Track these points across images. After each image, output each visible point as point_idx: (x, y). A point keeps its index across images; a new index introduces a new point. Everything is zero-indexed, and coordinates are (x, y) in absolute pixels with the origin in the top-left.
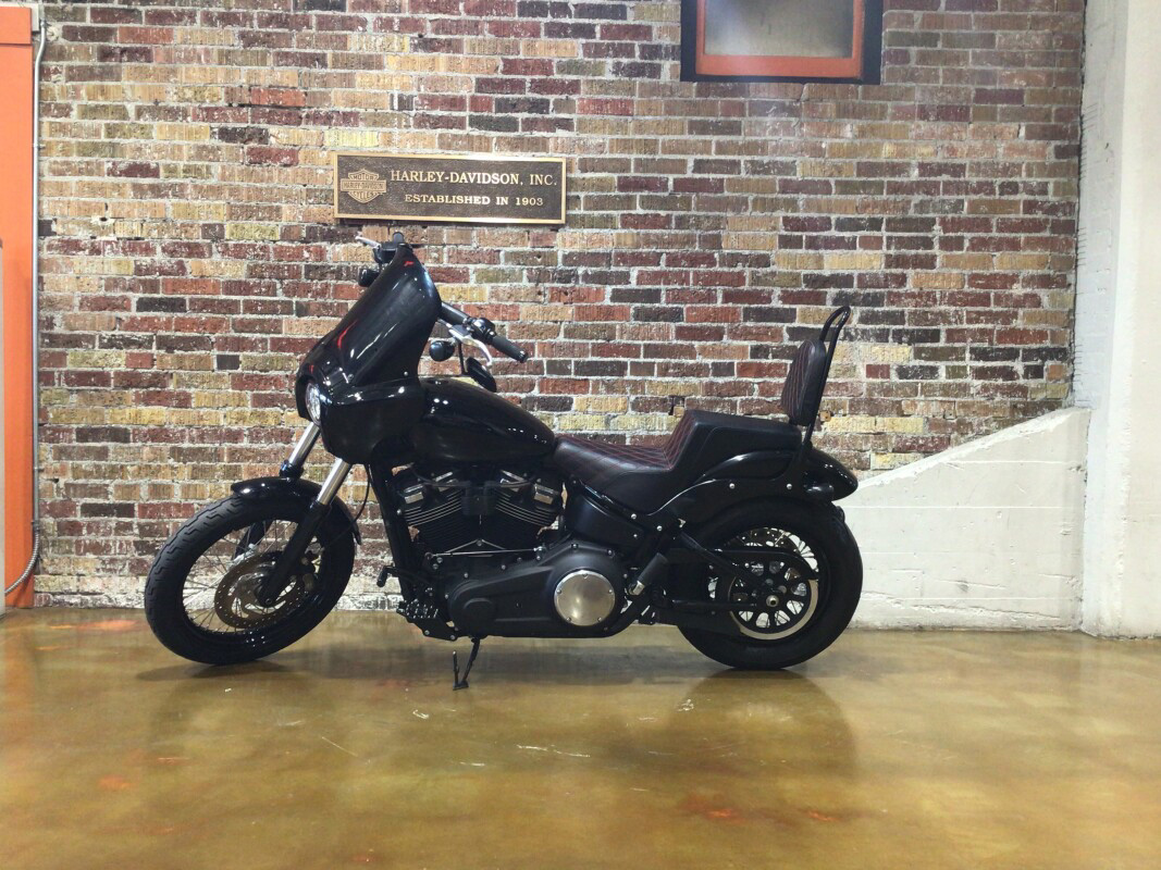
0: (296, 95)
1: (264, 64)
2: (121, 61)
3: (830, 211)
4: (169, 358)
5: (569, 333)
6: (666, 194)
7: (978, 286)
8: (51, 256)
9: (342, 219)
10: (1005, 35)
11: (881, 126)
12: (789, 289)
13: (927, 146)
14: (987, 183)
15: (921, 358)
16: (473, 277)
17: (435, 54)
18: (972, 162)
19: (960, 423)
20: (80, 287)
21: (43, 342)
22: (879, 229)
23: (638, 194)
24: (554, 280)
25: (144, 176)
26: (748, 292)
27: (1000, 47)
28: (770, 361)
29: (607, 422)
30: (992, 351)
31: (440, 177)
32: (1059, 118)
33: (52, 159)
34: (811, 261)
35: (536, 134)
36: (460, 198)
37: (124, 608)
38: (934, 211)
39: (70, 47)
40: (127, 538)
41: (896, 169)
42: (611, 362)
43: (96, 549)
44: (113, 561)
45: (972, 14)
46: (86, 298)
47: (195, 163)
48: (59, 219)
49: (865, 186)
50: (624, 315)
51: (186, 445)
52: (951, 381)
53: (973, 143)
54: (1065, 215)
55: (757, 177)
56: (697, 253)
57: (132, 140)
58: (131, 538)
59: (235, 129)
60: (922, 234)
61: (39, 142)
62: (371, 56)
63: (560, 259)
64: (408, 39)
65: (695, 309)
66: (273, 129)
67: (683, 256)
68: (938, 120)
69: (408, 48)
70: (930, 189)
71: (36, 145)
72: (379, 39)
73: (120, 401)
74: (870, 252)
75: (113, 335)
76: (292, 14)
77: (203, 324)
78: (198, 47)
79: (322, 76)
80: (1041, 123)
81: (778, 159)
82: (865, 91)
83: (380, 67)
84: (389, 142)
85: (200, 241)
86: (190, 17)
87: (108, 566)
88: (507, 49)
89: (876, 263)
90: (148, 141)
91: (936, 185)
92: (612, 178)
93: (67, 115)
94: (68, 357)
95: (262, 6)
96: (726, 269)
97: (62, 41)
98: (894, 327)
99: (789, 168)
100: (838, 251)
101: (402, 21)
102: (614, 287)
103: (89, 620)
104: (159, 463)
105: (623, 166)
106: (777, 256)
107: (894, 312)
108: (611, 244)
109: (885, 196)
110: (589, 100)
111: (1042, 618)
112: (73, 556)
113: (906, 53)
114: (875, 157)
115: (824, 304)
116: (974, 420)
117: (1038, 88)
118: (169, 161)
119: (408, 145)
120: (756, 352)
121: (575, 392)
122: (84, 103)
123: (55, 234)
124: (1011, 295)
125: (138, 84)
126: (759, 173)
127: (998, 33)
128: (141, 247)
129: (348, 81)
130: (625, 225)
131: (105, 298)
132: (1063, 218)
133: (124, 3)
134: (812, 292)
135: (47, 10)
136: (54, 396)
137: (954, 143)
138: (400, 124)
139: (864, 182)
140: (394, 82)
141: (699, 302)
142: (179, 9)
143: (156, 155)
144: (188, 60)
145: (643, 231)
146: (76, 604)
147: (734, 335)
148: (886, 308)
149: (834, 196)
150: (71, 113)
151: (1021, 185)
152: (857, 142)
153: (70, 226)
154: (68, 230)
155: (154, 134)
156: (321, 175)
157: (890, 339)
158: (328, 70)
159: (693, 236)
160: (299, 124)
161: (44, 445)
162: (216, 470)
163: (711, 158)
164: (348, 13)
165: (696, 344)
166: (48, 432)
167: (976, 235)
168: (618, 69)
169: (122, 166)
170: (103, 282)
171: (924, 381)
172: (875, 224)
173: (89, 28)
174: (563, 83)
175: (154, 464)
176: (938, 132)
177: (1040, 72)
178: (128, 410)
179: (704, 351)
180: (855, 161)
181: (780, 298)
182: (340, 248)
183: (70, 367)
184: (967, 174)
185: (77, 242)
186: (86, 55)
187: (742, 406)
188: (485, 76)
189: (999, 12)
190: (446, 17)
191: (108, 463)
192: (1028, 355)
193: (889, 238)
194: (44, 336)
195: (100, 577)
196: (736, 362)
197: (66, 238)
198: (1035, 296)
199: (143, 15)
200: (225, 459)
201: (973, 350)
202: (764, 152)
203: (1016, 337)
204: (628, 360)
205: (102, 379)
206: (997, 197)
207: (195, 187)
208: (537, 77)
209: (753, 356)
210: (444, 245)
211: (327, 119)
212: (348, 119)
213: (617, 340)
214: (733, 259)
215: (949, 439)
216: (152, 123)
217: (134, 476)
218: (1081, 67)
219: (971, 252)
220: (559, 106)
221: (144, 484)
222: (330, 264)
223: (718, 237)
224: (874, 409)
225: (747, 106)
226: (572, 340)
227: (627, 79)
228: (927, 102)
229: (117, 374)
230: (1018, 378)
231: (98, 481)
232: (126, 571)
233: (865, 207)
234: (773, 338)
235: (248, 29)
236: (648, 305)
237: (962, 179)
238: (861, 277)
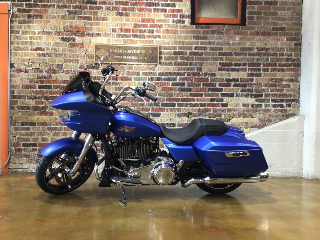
0: (83, 28)
1: (74, 19)
2: (34, 18)
3: (232, 61)
4: (47, 102)
5: (160, 95)
6: (187, 56)
7: (273, 82)
8: (14, 73)
9: (96, 63)
10: (280, 12)
11: (246, 37)
12: (221, 83)
13: (259, 43)
14: (275, 53)
15: (257, 102)
16: (133, 79)
17: (122, 17)
18: (271, 47)
19: (268, 119)
20: (22, 82)
21: (11, 98)
22: (246, 66)
23: (179, 56)
24: (155, 80)
25: (40, 51)
26: (209, 83)
27: (279, 16)
28: (216, 102)
29: (171, 120)
30: (277, 100)
31: (124, 51)
32: (295, 35)
33: (14, 46)
34: (227, 75)
35: (150, 39)
36: (129, 57)
37: (34, 173)
38: (261, 61)
39: (19, 14)
40: (35, 153)
41: (250, 49)
42: (171, 103)
43: (26, 156)
44: (31, 159)
45: (271, 6)
46: (24, 85)
47: (55, 47)
48: (16, 63)
49: (242, 54)
50: (175, 90)
51: (52, 127)
52: (266, 108)
53: (272, 42)
54: (297, 62)
55: (212, 51)
56: (195, 72)
57: (37, 41)
58: (36, 153)
59: (66, 38)
60: (258, 67)
61: (10, 41)
62: (104, 17)
63: (157, 74)
64: (115, 12)
65: (195, 88)
66: (77, 38)
67: (191, 73)
68: (262, 35)
69: (114, 15)
70: (260, 55)
71: (9, 42)
72: (107, 12)
73: (33, 114)
74: (243, 72)
75: (31, 96)
76: (82, 5)
77: (57, 92)
78: (55, 15)
79: (91, 23)
80: (290, 37)
81: (218, 46)
82: (242, 27)
83: (107, 20)
84: (109, 42)
85: (56, 69)
86: (53, 6)
87: (30, 161)
88: (142, 16)
89: (245, 75)
90: (41, 41)
91: (262, 53)
92: (172, 52)
93: (18, 34)
94: (18, 102)
95: (73, 3)
96: (203, 77)
97: (17, 13)
98: (250, 93)
99: (221, 49)
100: (234, 72)
101: (113, 7)
102: (172, 82)
103: (24, 177)
104: (44, 132)
105: (175, 48)
106: (218, 73)
107: (250, 89)
108: (171, 70)
109: (247, 57)
110: (165, 30)
111: (292, 174)
112: (20, 158)
113: (253, 16)
114: (244, 46)
115: (231, 87)
116: (272, 119)
117: (289, 27)
118: (47, 47)
119: (115, 42)
120: (212, 100)
121: (161, 111)
122: (23, 30)
123: (15, 67)
124: (282, 84)
125: (38, 25)
126: (212, 50)
127: (278, 12)
128: (39, 71)
129: (98, 24)
130: (175, 65)
131: (29, 85)
132: (296, 63)
133: (35, 2)
134: (227, 83)
135: (13, 4)
136: (14, 113)
137: (266, 42)
138: (112, 36)
139: (242, 53)
140: (111, 25)
141: (196, 86)
142: (50, 4)
143: (44, 45)
144: (53, 18)
145: (180, 66)
146: (20, 172)
147: (205, 96)
148: (248, 88)
149: (233, 57)
150: (20, 33)
151: (285, 54)
152: (240, 42)
153: (19, 65)
154: (19, 66)
155: (43, 39)
156: (90, 51)
157: (249, 97)
158: (92, 21)
159: (194, 68)
160: (84, 36)
161: (12, 127)
162: (60, 134)
163: (199, 46)
164: (98, 5)
165: (195, 98)
166: (13, 123)
167: (272, 67)
168: (173, 21)
169: (34, 48)
170: (28, 80)
171: (258, 108)
172: (245, 65)
173: (25, 9)
174: (158, 25)
175: (43, 132)
176: (262, 39)
177: (290, 22)
178: (35, 117)
179: (197, 100)
180: (239, 47)
181: (219, 85)
182: (95, 71)
183: (19, 105)
184: (270, 51)
185: (21, 69)
186: (24, 17)
187: (208, 115)
188: (136, 23)
189: (279, 6)
190: (125, 6)
191: (30, 132)
192: (287, 101)
193: (249, 68)
194: (11, 96)
195: (27, 164)
196: (206, 103)
197: (18, 68)
198: (289, 84)
199: (40, 5)
200: (63, 130)
201: (272, 100)
202: (214, 44)
203: (284, 96)
204: (176, 102)
205: (28, 108)
206: (278, 57)
207: (55, 54)
208: (151, 24)
209: (211, 101)
210: (125, 70)
211: (92, 35)
212: (98, 35)
213: (173, 97)
214: (206, 74)
215: (265, 124)
216: (42, 36)
217: (37, 135)
218: (301, 21)
219: (271, 72)
220: (157, 31)
221: (40, 137)
222: (93, 75)
223: (201, 68)
224: (245, 116)
225: (209, 31)
226: (161, 97)
227: (176, 24)
228: (259, 31)
229: (32, 106)
230: (284, 107)
231: (27, 137)
232: (35, 162)
233: (242, 60)
234: (216, 96)
235: (69, 9)
236: (182, 87)
237: (269, 52)
238: (241, 79)
